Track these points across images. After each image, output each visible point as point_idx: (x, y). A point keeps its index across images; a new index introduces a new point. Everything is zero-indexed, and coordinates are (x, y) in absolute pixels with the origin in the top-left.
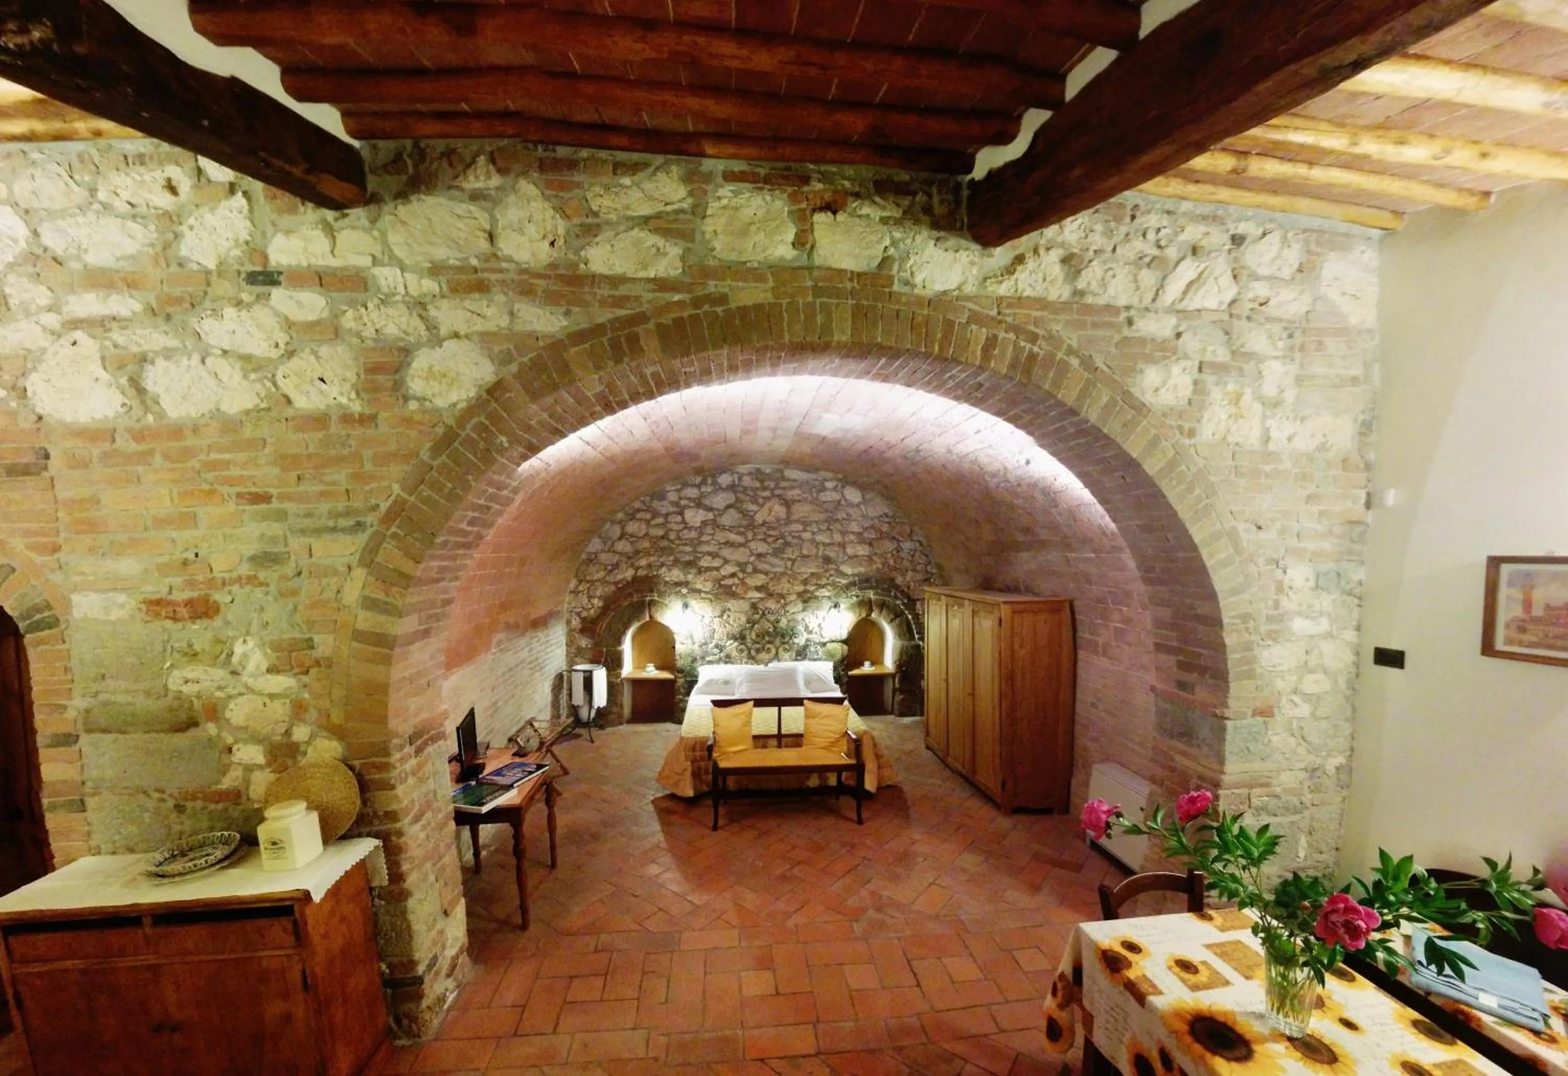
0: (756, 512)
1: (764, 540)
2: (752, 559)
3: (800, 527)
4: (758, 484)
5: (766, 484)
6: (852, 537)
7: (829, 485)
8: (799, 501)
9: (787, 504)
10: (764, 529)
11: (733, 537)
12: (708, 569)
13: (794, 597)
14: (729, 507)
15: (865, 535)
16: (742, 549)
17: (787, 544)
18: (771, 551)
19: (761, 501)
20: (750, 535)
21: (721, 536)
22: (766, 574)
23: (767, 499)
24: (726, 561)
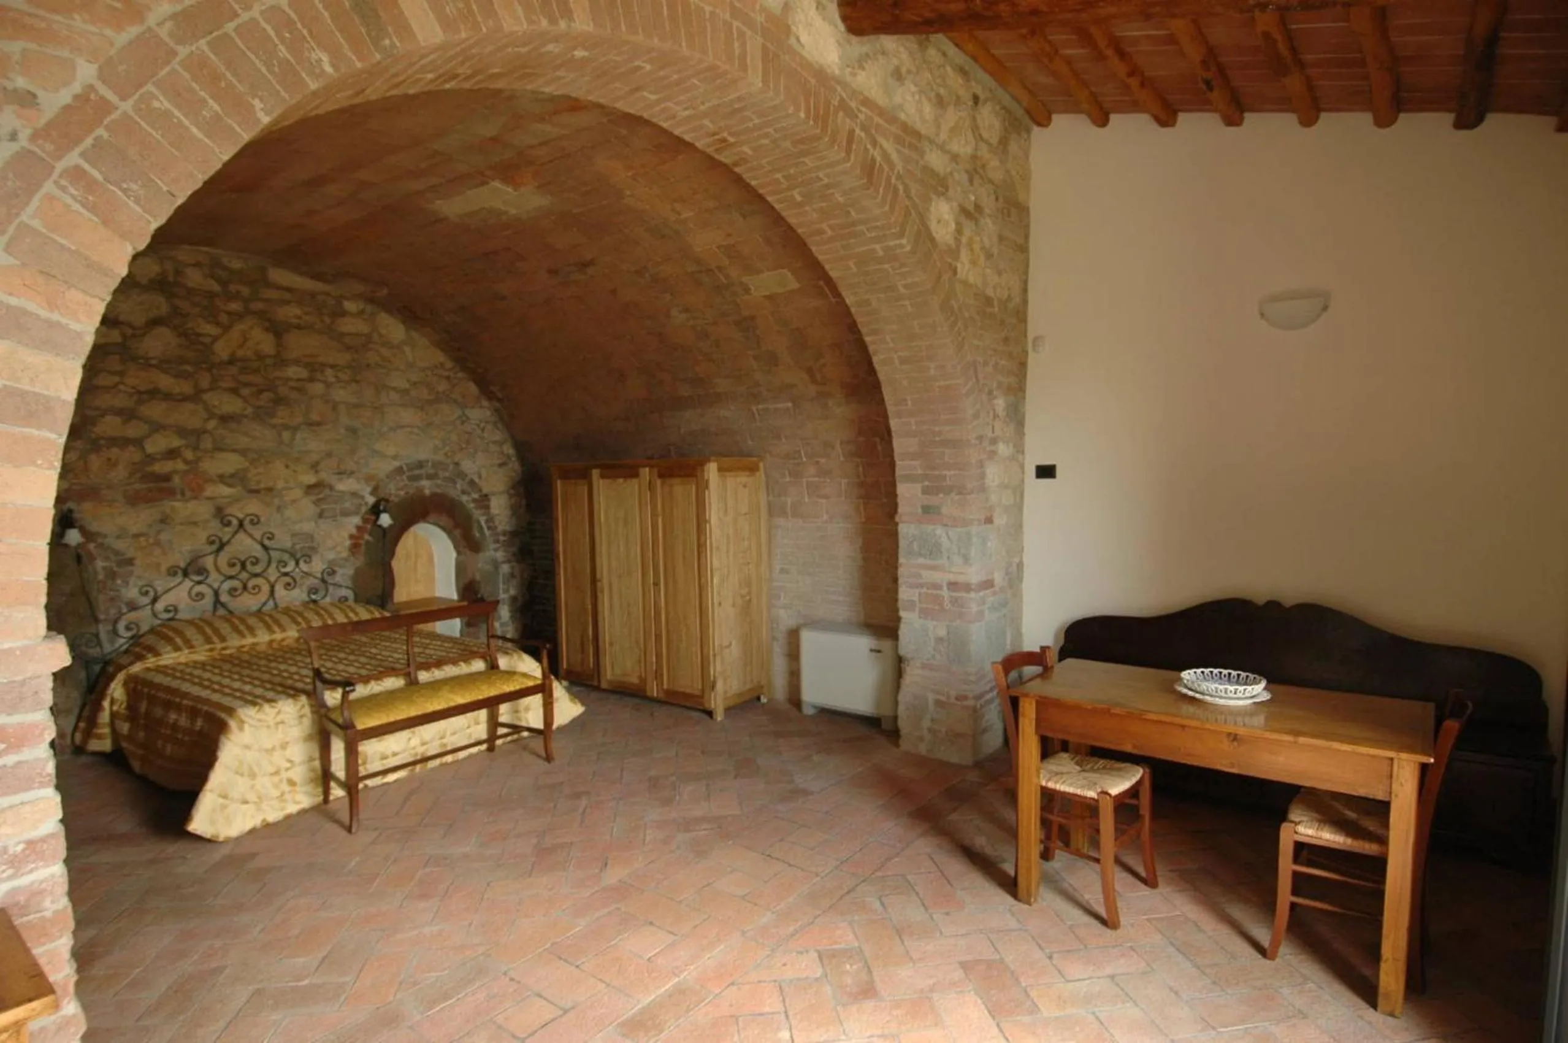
0: (216, 339)
1: (235, 391)
2: (212, 424)
3: (304, 373)
4: (216, 287)
5: (233, 288)
6: (394, 396)
7: (350, 306)
8: (299, 327)
9: (278, 330)
10: (233, 370)
11: (165, 382)
12: (113, 441)
13: (298, 493)
14: (155, 322)
15: (413, 393)
16: (189, 406)
17: (279, 401)
18: (250, 410)
19: (224, 318)
20: (205, 382)
21: (137, 379)
22: (243, 452)
23: (239, 316)
24: (158, 427)
